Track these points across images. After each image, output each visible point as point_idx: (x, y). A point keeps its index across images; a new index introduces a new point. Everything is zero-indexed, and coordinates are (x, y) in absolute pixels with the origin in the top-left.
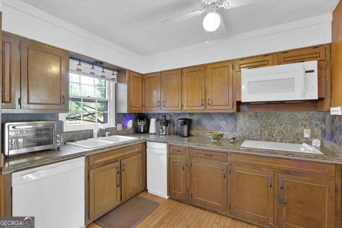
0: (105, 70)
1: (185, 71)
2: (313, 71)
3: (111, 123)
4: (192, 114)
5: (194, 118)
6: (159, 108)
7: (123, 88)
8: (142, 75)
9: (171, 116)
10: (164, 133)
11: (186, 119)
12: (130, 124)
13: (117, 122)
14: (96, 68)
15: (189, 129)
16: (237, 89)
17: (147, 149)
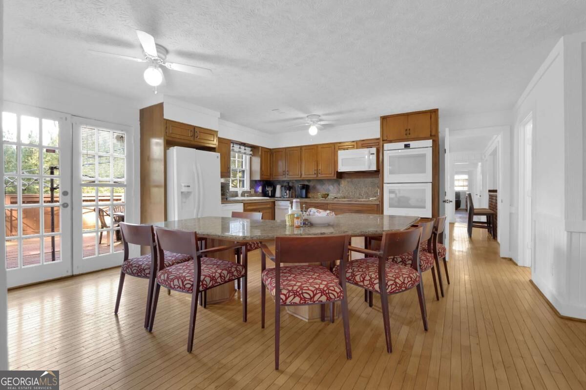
0: (246, 148)
1: (303, 149)
2: (374, 154)
3: (247, 187)
4: (309, 181)
5: (311, 184)
6: (284, 176)
7: (257, 161)
8: (270, 149)
9: (293, 183)
10: (287, 196)
11: (304, 185)
12: (260, 189)
13: (251, 187)
14: (242, 147)
15: (307, 193)
16: (335, 163)
17: (276, 207)
